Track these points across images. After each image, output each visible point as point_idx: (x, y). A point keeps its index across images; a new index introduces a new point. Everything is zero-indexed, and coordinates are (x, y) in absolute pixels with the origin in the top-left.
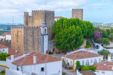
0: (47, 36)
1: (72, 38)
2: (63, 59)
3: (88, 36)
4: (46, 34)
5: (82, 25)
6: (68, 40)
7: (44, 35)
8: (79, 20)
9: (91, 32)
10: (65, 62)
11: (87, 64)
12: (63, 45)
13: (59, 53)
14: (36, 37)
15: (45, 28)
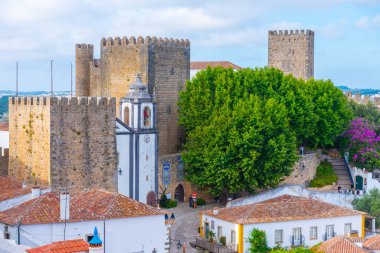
0: (152, 137)
1: (242, 145)
2: (207, 224)
3: (322, 139)
4: (145, 127)
5: (292, 93)
6: (231, 151)
7: (142, 131)
8: (280, 77)
9: (333, 123)
10: (212, 234)
11: (297, 242)
12: (213, 172)
13: (201, 203)
14: (100, 137)
15: (143, 105)
